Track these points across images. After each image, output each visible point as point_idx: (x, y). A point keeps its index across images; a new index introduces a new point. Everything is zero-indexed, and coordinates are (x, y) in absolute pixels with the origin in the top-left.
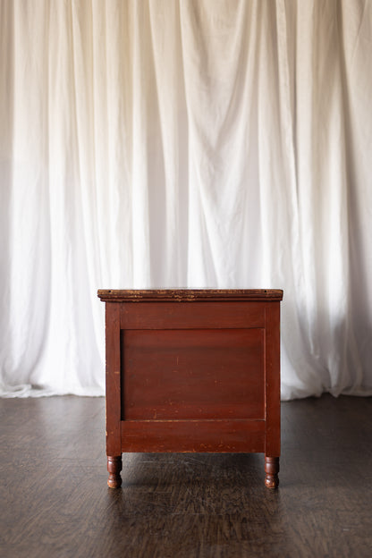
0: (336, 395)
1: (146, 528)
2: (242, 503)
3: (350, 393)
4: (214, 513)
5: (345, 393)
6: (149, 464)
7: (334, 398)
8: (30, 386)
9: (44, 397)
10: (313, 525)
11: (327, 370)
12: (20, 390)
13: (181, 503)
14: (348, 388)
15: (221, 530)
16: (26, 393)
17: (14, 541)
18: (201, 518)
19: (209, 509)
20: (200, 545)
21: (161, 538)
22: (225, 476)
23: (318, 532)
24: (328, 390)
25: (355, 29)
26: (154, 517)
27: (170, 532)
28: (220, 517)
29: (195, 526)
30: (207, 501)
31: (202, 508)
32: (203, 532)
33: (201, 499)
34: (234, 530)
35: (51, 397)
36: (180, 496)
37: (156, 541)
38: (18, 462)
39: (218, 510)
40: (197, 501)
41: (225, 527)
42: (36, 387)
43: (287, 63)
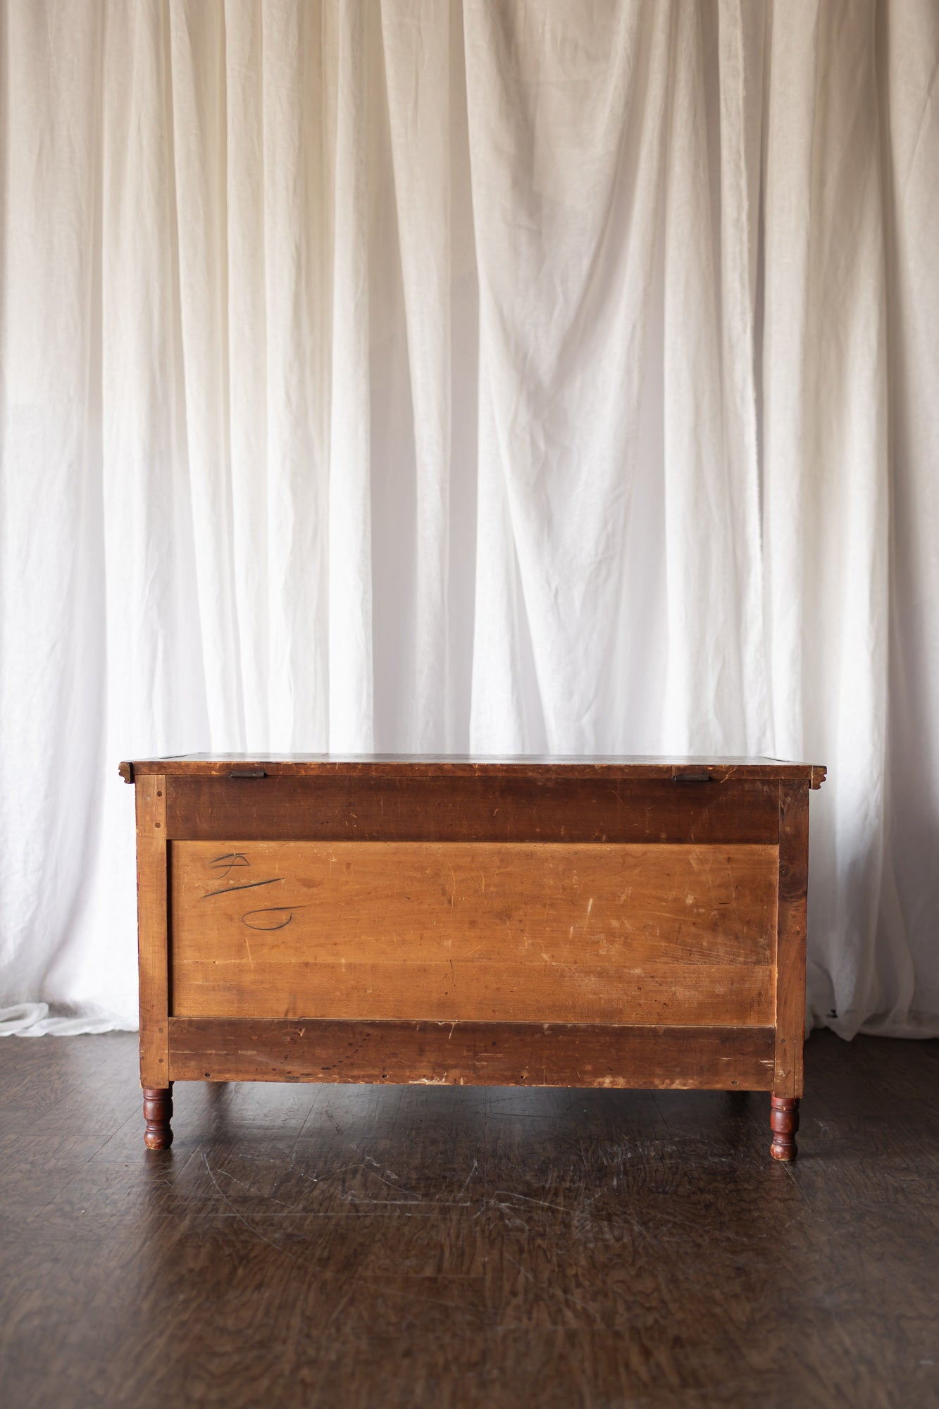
0: (848, 1036)
1: (441, 1361)
2: (663, 1301)
3: (884, 1029)
4: (600, 1326)
5: (870, 1030)
6: (409, 1209)
7: (843, 1041)
8: (45, 1007)
9: (87, 1035)
10: (847, 1352)
11: (826, 974)
12: (19, 1017)
13: (514, 1301)
14: (873, 1020)
15: (627, 1365)
16: (36, 1025)
17: (122, 1396)
18: (571, 1336)
19: (585, 1315)
20: (582, 1400)
21: (483, 1384)
22: (608, 1236)
23: (863, 1369)
24: (826, 1021)
25: (923, 79)
26: (454, 1335)
27: (502, 1370)
28: (618, 1335)
29: (562, 1357)
30: (577, 1297)
31: (569, 1314)
32: (583, 1371)
33: (559, 1293)
34: (658, 1365)
35: (104, 1034)
36: (507, 1287)
37: (473, 1392)
38: (71, 1203)
39: (608, 1318)
40: (552, 1297)
41: (636, 1359)
42: (60, 1010)
43: (743, 164)
